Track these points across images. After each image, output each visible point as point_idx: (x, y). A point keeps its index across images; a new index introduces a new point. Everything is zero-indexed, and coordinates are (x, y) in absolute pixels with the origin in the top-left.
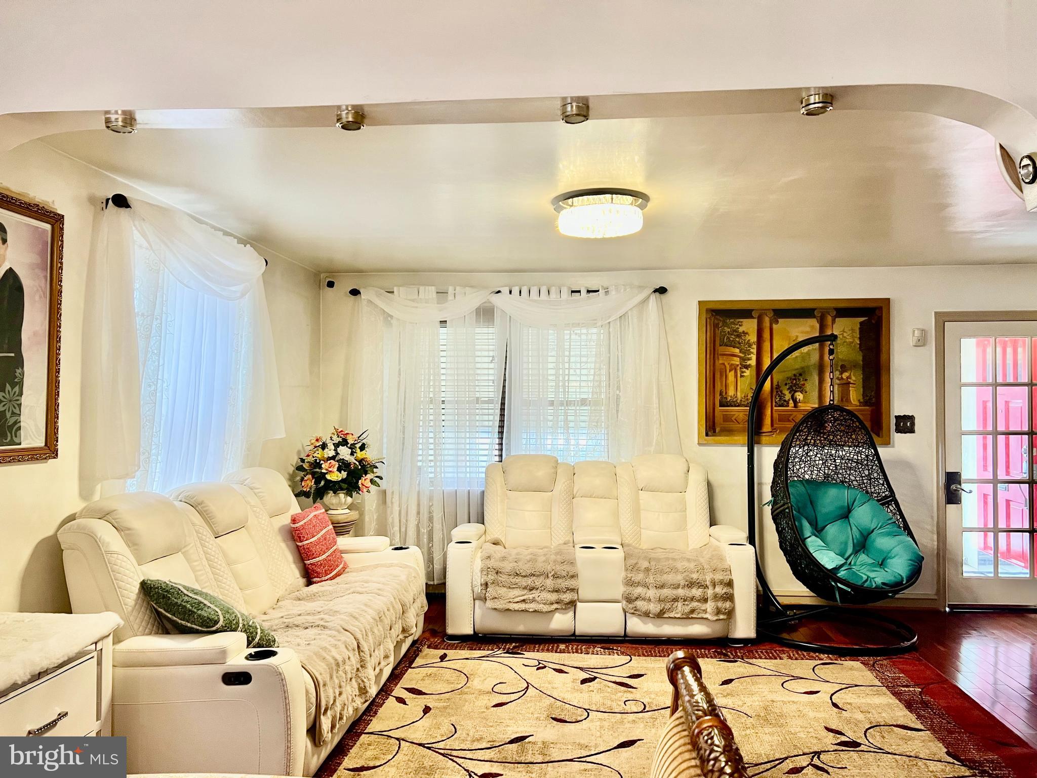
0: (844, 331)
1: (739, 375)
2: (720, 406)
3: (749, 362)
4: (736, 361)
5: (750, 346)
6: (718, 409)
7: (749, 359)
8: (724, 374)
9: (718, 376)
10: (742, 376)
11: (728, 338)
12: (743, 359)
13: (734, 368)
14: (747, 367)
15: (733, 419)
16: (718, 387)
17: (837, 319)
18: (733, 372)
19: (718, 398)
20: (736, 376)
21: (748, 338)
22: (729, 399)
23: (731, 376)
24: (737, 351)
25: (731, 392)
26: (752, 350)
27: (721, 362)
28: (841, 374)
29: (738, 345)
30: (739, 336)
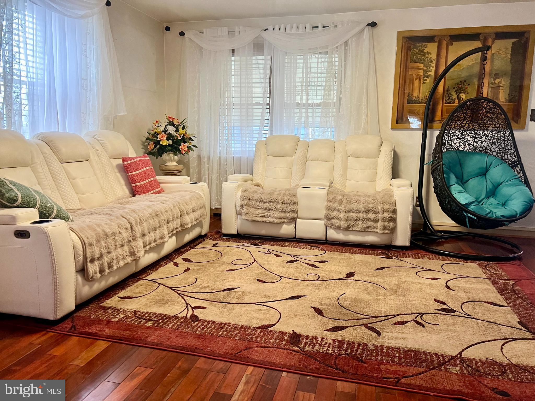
0: (500, 50)
1: (422, 82)
2: (407, 104)
3: (429, 73)
4: (421, 73)
5: (431, 61)
6: (406, 105)
7: (430, 71)
8: (412, 81)
9: (407, 83)
10: (424, 83)
11: (416, 57)
12: (425, 71)
13: (419, 78)
14: (428, 77)
15: (416, 112)
16: (407, 91)
17: (496, 41)
18: (418, 80)
19: (406, 97)
20: (420, 83)
21: (430, 56)
22: (414, 98)
23: (416, 83)
24: (422, 65)
25: (416, 94)
26: (432, 65)
27: (410, 73)
28: (495, 80)
29: (423, 62)
30: (424, 55)
